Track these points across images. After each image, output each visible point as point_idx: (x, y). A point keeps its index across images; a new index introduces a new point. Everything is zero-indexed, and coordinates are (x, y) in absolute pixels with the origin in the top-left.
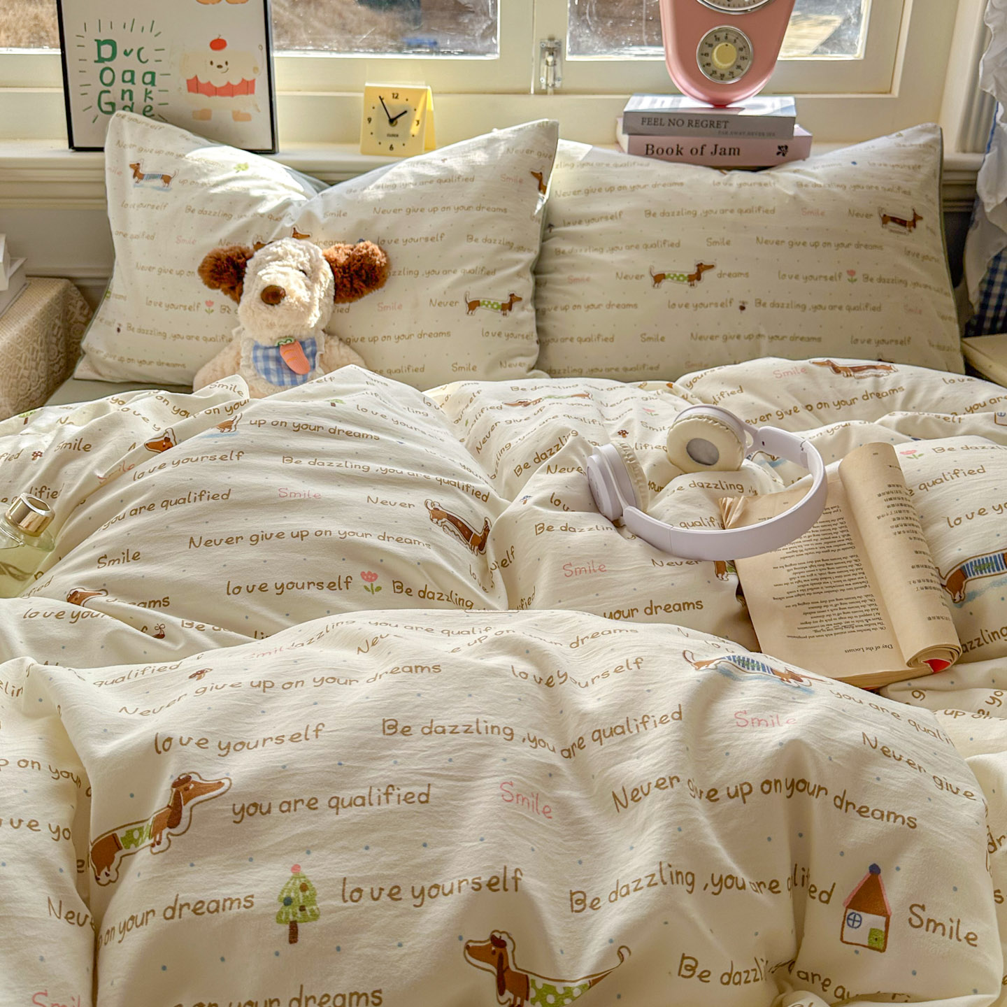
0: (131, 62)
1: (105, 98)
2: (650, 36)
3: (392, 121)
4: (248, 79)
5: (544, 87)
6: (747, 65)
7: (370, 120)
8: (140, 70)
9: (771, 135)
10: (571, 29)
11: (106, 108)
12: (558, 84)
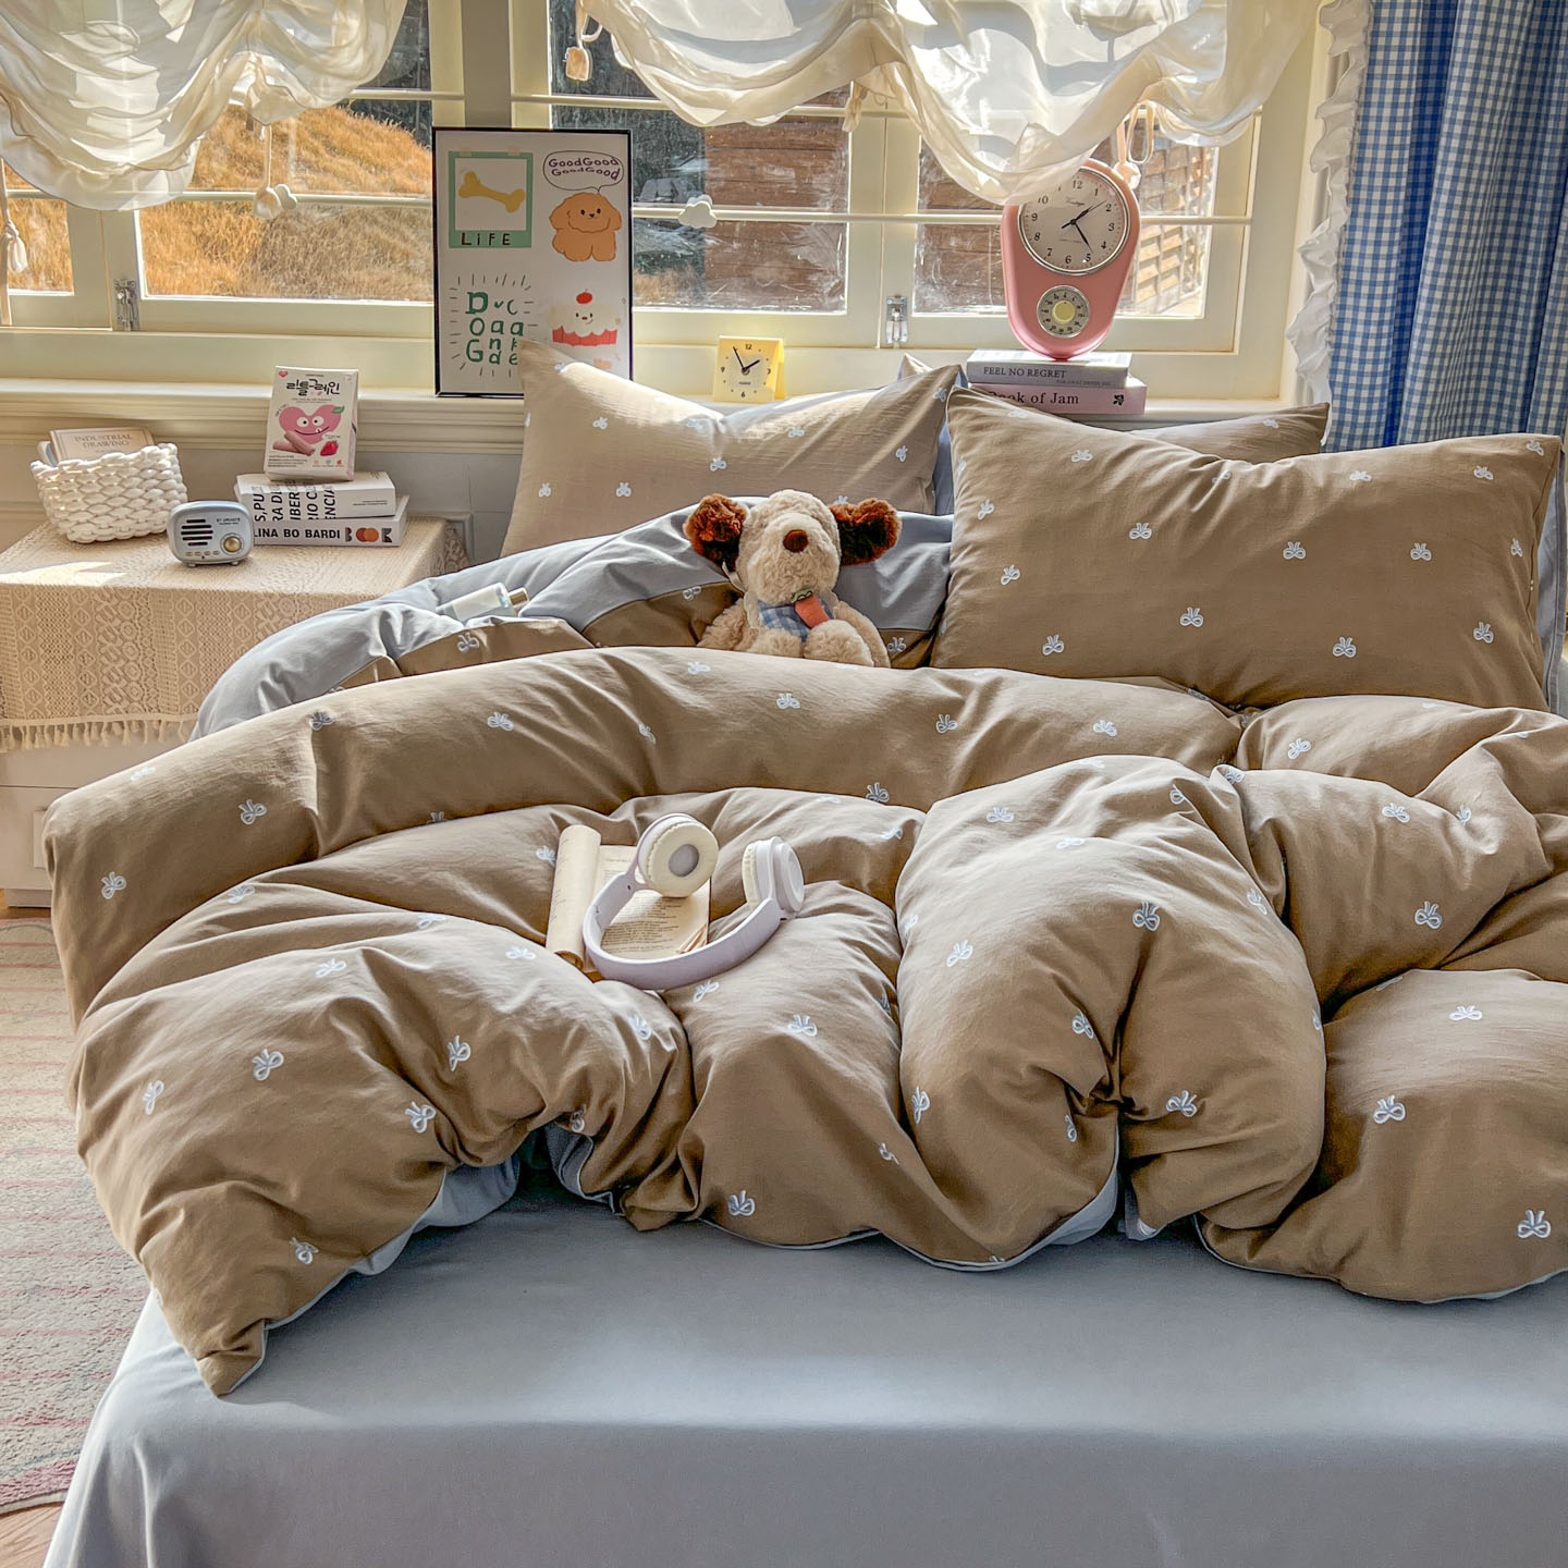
0: (502, 314)
1: (474, 346)
2: (993, 294)
3: (745, 370)
4: (611, 329)
5: (890, 341)
6: (1084, 322)
7: (723, 369)
8: (508, 320)
9: (1106, 384)
10: (916, 287)
11: (473, 356)
12: (904, 339)
